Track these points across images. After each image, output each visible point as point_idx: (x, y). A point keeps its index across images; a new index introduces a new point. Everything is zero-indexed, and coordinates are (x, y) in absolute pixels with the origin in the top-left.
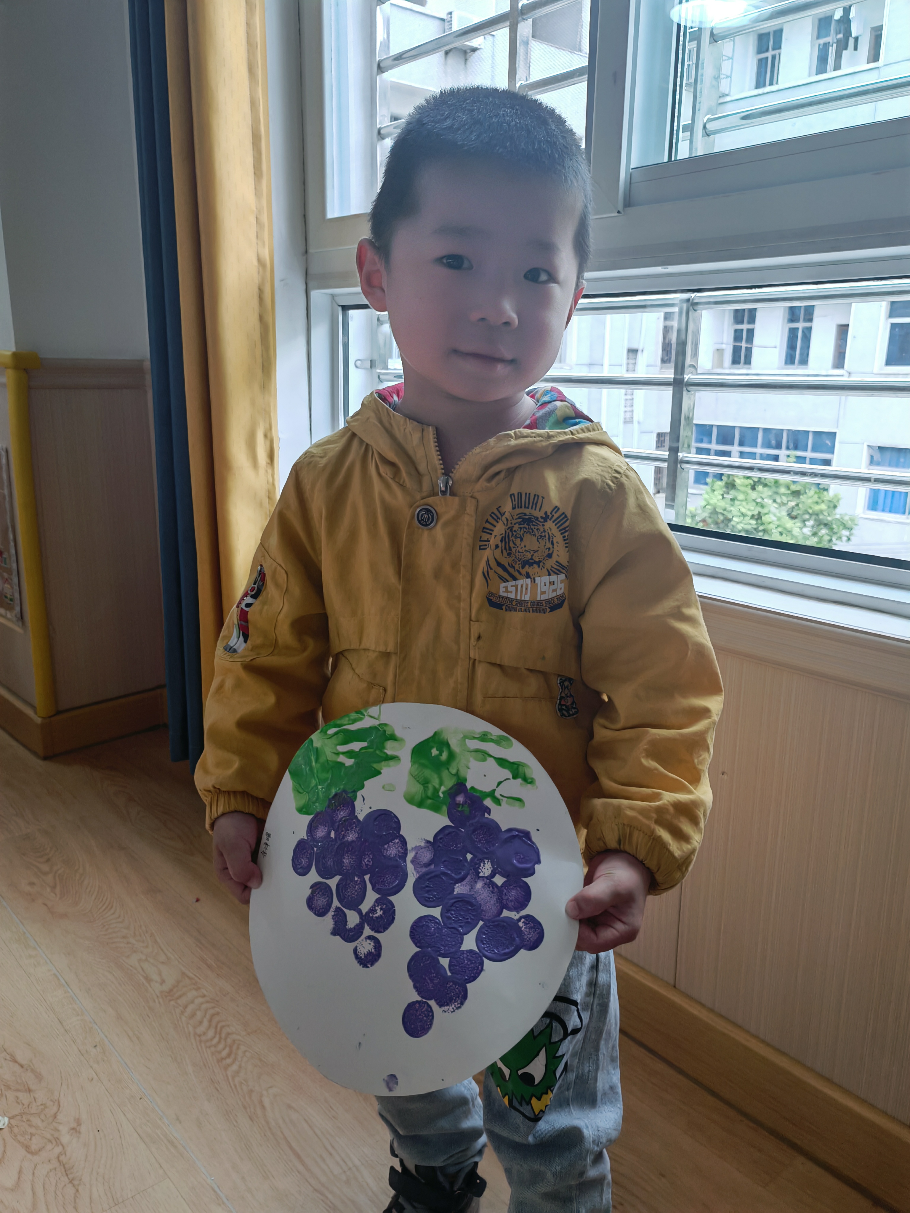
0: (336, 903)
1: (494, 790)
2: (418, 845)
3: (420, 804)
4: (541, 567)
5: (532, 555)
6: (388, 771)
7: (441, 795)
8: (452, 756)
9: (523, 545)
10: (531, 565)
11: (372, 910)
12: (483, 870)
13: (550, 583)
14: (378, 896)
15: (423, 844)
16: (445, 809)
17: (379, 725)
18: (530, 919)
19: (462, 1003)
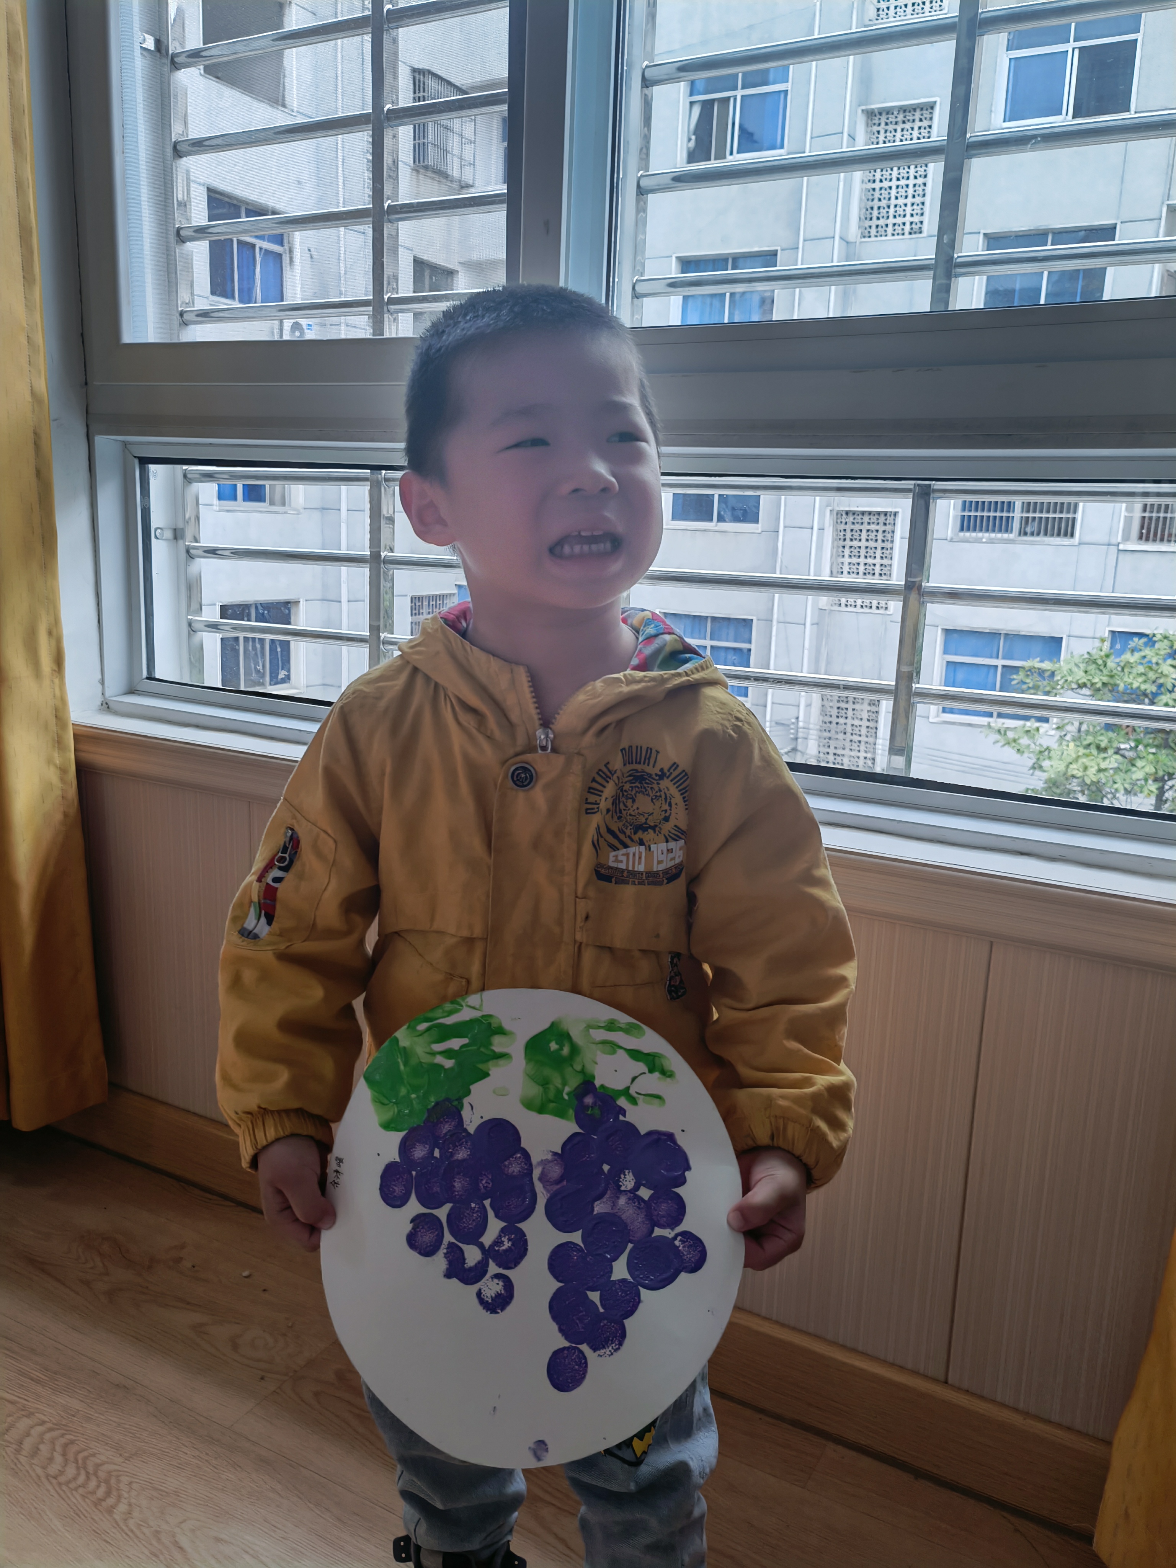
0: (448, 1238)
1: (628, 1088)
2: (544, 1158)
3: (541, 1110)
4: (657, 832)
5: (646, 819)
6: (498, 1072)
7: (566, 1097)
8: (575, 1050)
9: (635, 807)
10: (645, 830)
11: (498, 1242)
12: (624, 1182)
13: (668, 850)
14: (504, 1224)
15: (549, 1157)
16: (571, 1113)
17: (483, 1016)
18: (687, 1235)
19: (621, 1344)
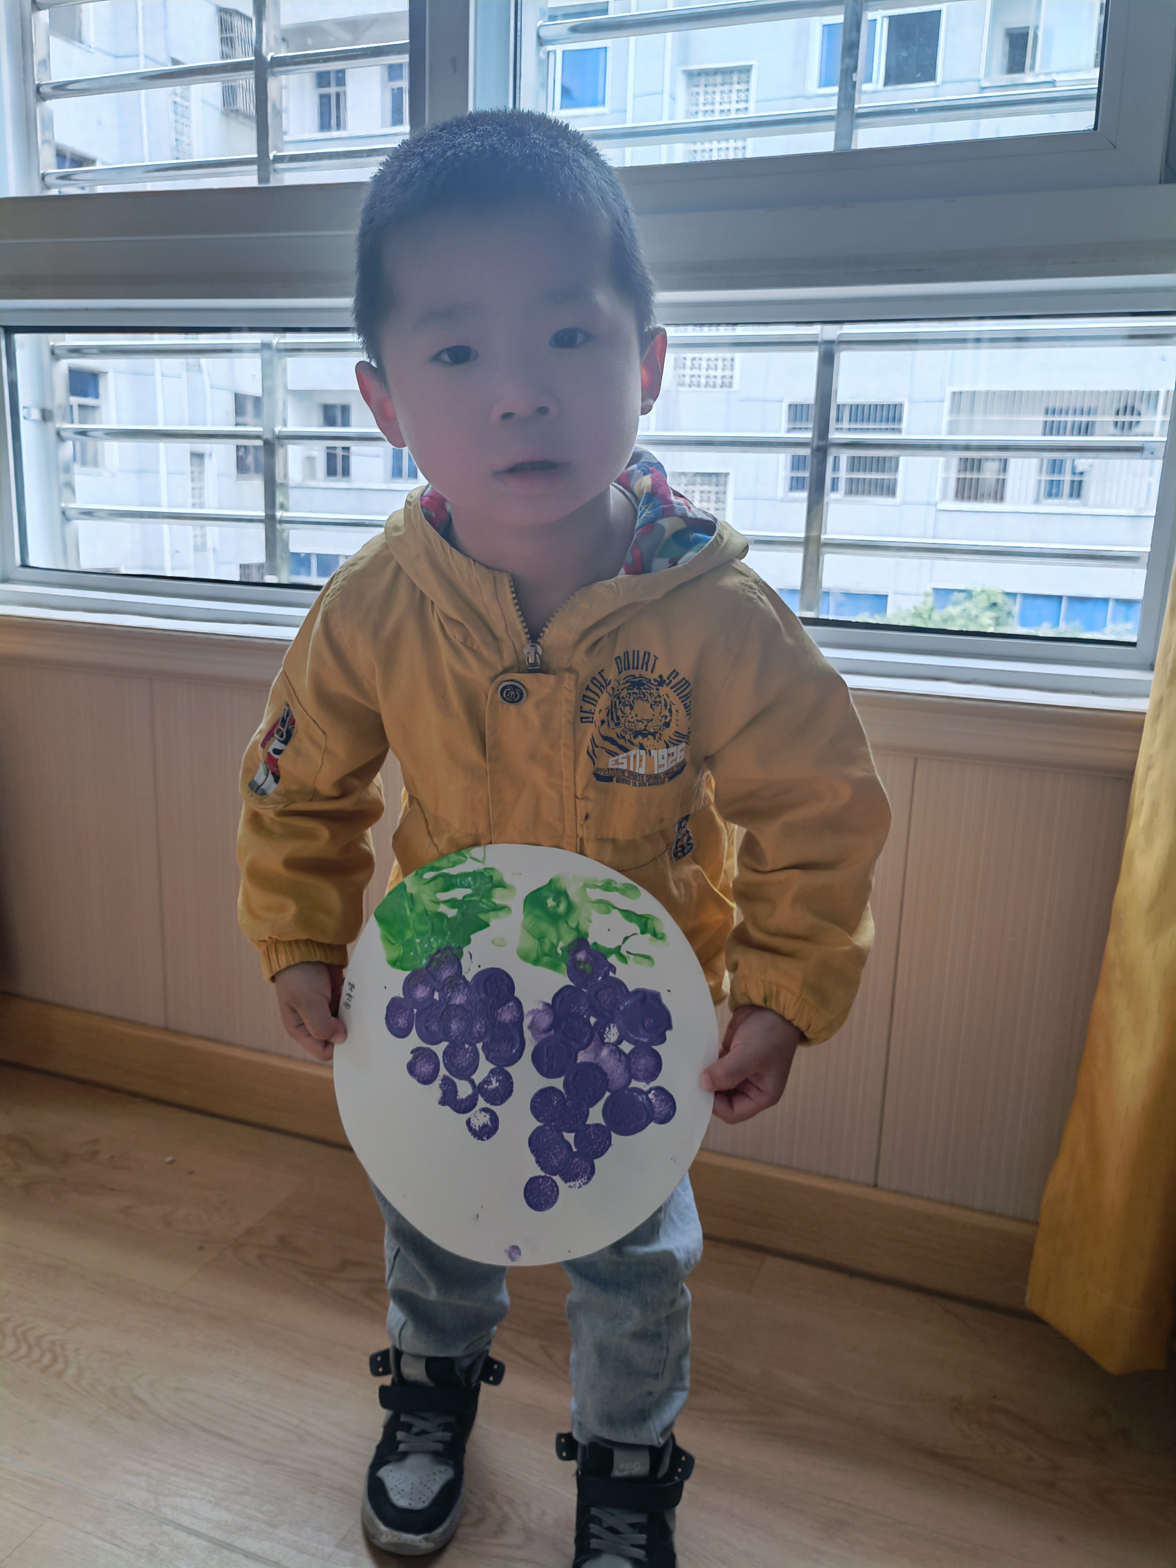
0: (443, 1071)
1: (620, 947)
2: (535, 1008)
3: (536, 962)
4: (657, 738)
6: (496, 922)
7: (560, 952)
8: (570, 907)
9: (633, 714)
11: (487, 1081)
12: (609, 1035)
13: (668, 755)
14: (492, 1066)
15: (540, 1007)
16: (564, 966)
17: (485, 869)
18: (660, 1090)
19: (589, 1179)
